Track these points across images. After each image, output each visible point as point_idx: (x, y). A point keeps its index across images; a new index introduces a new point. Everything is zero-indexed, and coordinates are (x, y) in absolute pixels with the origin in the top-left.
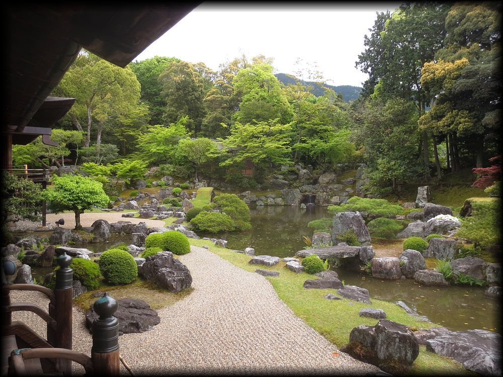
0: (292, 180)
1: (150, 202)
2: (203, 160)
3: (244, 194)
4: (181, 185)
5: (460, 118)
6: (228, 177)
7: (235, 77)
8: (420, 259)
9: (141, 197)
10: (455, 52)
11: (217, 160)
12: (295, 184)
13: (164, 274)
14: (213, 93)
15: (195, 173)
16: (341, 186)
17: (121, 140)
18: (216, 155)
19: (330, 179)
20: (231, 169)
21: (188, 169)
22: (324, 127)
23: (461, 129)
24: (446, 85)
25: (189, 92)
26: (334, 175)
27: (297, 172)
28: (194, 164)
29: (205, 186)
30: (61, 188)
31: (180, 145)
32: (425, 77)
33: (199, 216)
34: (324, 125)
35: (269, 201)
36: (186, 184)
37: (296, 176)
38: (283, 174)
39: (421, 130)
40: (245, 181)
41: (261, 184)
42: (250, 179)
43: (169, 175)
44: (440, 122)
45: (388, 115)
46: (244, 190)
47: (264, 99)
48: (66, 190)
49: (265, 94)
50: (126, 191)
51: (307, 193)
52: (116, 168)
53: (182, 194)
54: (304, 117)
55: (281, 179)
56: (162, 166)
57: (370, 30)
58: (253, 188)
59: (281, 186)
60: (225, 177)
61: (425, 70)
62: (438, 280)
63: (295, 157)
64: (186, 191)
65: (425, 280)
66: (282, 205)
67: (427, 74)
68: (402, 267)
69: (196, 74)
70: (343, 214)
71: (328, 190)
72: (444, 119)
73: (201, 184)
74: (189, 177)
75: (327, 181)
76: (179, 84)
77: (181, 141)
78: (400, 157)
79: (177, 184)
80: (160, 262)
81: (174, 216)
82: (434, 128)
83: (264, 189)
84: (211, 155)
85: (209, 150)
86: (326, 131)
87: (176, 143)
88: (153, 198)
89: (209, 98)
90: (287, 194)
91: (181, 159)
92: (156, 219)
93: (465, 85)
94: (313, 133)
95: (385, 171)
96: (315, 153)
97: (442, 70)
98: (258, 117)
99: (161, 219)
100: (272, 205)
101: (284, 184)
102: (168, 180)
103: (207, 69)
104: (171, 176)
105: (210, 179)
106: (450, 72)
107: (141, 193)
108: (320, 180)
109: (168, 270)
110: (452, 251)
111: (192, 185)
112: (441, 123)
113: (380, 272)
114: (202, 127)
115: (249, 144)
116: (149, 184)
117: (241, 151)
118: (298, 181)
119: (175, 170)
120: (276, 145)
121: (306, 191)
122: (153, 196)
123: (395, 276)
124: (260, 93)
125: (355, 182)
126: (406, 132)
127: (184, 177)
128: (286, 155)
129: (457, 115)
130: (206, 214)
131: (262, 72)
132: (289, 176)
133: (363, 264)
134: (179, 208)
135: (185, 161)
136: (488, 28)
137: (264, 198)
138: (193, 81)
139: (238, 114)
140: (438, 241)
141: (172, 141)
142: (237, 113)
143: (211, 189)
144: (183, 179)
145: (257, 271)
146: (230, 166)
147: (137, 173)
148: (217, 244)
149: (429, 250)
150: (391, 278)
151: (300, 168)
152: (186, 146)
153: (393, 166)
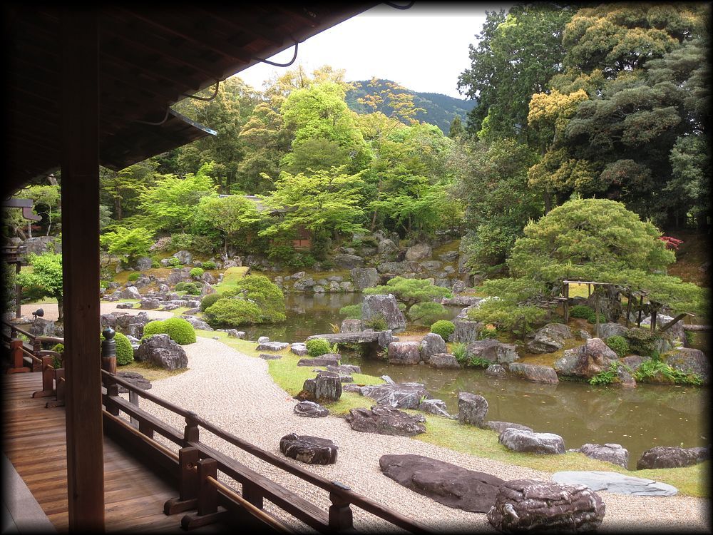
0: (367, 256)
1: (157, 288)
2: (235, 228)
3: (295, 276)
4: (203, 263)
5: (577, 171)
6: (273, 251)
7: (286, 102)
8: (440, 342)
9: (144, 282)
10: (573, 81)
11: (256, 227)
12: (372, 261)
13: (158, 353)
14: (254, 126)
15: (223, 245)
16: (438, 264)
17: (115, 196)
18: (253, 220)
19: (422, 254)
20: (276, 240)
21: (214, 240)
22: (413, 178)
23: (579, 186)
24: (558, 126)
25: (218, 123)
26: (428, 248)
27: (376, 242)
28: (222, 232)
29: (238, 266)
30: (42, 270)
31: (202, 205)
32: (533, 113)
33: (215, 305)
34: (414, 174)
35: (332, 286)
36: (211, 262)
37: (374, 250)
38: (355, 246)
39: (531, 185)
40: (297, 257)
41: (322, 261)
42: (305, 254)
43: (185, 249)
44: (554, 175)
45: (491, 164)
46: (296, 270)
47: (327, 135)
48: (47, 273)
49: (328, 128)
50: (123, 274)
51: (388, 274)
52: (108, 239)
53: (204, 277)
54: (386, 163)
55: (351, 255)
56: (174, 236)
57: (478, 37)
58: (309, 268)
59: (351, 264)
60: (266, 251)
61: (533, 104)
62: (449, 363)
63: (374, 221)
64: (210, 274)
65: (437, 363)
66: (350, 292)
67: (536, 109)
68: (421, 351)
69: (228, 95)
70: (372, 297)
71: (419, 269)
72: (558, 171)
73: (233, 262)
74: (215, 252)
75: (418, 256)
76: (202, 111)
77: (203, 199)
78: (508, 222)
79: (197, 262)
80: (155, 343)
81: (187, 306)
82: (547, 182)
83: (326, 268)
84: (247, 220)
85: (243, 212)
86: (416, 182)
87: (196, 202)
88: (162, 282)
89: (246, 133)
90: (359, 275)
91: (203, 226)
92: (162, 310)
93: (579, 128)
94: (398, 186)
95: (487, 243)
96: (398, 216)
97: (554, 105)
98: (317, 163)
99: (168, 309)
100: (336, 292)
101: (356, 261)
102: (184, 256)
103: (245, 87)
104: (189, 251)
105: (246, 254)
106: (563, 109)
107: (144, 276)
108: (408, 255)
109: (163, 349)
110: (474, 333)
111: (219, 264)
112: (554, 177)
113: (395, 357)
114: (237, 176)
115: (302, 204)
116: (156, 263)
117: (290, 214)
118: (377, 256)
119: (195, 242)
120: (340, 205)
121: (387, 271)
122: (162, 280)
123: (411, 361)
124: (321, 127)
125: (457, 257)
126: (516, 188)
127: (207, 252)
128: (356, 219)
129: (574, 166)
130: (225, 302)
131: (325, 94)
132: (364, 250)
133: (381, 349)
134: (197, 296)
135: (208, 229)
136: (612, 49)
137: (324, 282)
138: (223, 106)
139: (288, 158)
140: (462, 323)
141: (190, 199)
142: (288, 156)
143: (246, 269)
144: (206, 255)
145: (261, 356)
146: (274, 236)
147: (137, 247)
148: (230, 334)
149: (455, 334)
150: (406, 363)
151: (380, 236)
152: (210, 207)
153: (497, 235)
